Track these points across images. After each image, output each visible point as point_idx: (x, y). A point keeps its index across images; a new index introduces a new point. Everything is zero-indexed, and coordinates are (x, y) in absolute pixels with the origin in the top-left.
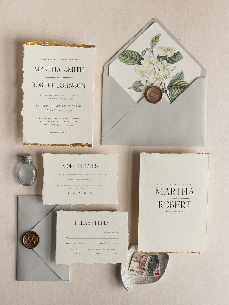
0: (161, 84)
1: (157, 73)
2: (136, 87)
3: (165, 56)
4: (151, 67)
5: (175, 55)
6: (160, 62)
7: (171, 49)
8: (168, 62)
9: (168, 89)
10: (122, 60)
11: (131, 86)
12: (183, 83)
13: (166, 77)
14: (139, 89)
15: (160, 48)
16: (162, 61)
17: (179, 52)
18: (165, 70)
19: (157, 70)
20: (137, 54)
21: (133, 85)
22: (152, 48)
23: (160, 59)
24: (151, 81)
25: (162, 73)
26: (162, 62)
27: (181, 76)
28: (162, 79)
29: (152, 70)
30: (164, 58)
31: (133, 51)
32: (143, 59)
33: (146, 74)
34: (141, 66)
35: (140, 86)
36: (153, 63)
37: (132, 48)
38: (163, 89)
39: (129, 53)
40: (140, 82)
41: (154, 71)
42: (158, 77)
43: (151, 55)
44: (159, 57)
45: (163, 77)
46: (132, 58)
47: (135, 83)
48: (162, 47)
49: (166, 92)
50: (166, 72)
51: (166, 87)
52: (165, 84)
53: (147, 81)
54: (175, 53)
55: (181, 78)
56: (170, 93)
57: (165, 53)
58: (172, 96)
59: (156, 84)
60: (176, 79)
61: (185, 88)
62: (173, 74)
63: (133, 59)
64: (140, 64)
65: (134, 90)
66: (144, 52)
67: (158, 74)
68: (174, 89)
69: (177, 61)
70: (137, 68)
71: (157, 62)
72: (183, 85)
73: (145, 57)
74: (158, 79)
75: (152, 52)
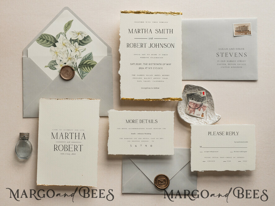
0: (73, 63)
1: (69, 54)
2: (52, 65)
3: (76, 39)
4: (65, 48)
5: (85, 39)
6: (72, 44)
7: (82, 33)
8: (79, 44)
9: (79, 68)
10: (40, 43)
11: (47, 65)
12: (92, 62)
13: (77, 58)
14: (54, 67)
15: (73, 32)
16: (74, 43)
17: (88, 36)
18: (76, 51)
19: (70, 51)
20: (52, 37)
21: (49, 64)
22: (65, 32)
23: (72, 42)
24: (65, 61)
25: (73, 54)
26: (74, 45)
27: (90, 56)
28: (74, 59)
29: (65, 51)
30: (75, 41)
31: (46, 35)
32: (57, 42)
33: (60, 55)
34: (55, 48)
35: (55, 65)
36: (66, 45)
37: (46, 32)
38: (75, 68)
39: (46, 37)
40: (55, 61)
41: (67, 52)
42: (71, 57)
43: (65, 38)
44: (71, 40)
45: (75, 56)
46: (48, 41)
47: (50, 62)
48: (75, 32)
49: (77, 70)
50: (78, 53)
51: (78, 66)
52: (76, 63)
53: (61, 61)
54: (85, 36)
55: (90, 58)
56: (81, 70)
57: (77, 37)
58: (83, 74)
59: (69, 63)
60: (86, 59)
61: (93, 66)
62: (83, 55)
63: (49, 42)
64: (55, 46)
65: (50, 68)
66: (58, 36)
67: (70, 55)
68: (85, 68)
69: (87, 44)
70: (52, 49)
71: (70, 44)
72: (92, 64)
73: (59, 40)
74: (70, 59)
75: (65, 36)
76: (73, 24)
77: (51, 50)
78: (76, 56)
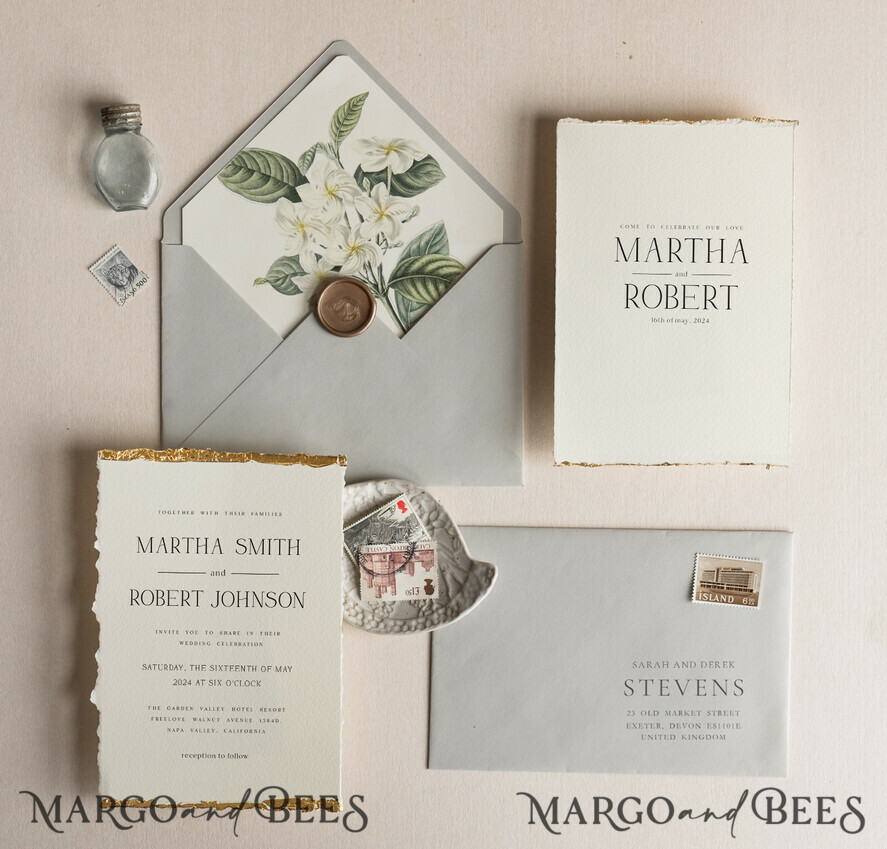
0: (368, 266)
1: (353, 231)
2: (282, 278)
3: (382, 172)
4: (335, 209)
5: (417, 168)
6: (364, 190)
7: (403, 146)
8: (394, 192)
9: (393, 286)
10: (233, 186)
11: (263, 275)
12: (444, 263)
13: (384, 245)
14: (291, 283)
15: (366, 141)
16: (371, 187)
17: (429, 157)
18: (380, 218)
19: (354, 220)
20: (283, 163)
21: (270, 272)
22: (338, 143)
23: (366, 181)
24: (334, 257)
25: (369, 230)
26: (373, 193)
27: (436, 239)
28: (371, 249)
29: (337, 220)
30: (378, 177)
31: (270, 154)
32: (304, 180)
33: (316, 234)
34: (297, 205)
35: (295, 274)
36: (340, 194)
37: (266, 140)
38: (376, 286)
39: (258, 160)
40: (295, 259)
41: (343, 222)
42: (359, 242)
43: (334, 166)
44: (360, 174)
45: (374, 240)
46: (266, 178)
47: (276, 264)
48: (372, 140)
49: (385, 295)
50: (386, 227)
51: (387, 278)
52: (380, 269)
53: (318, 257)
54: (418, 159)
55: (438, 248)
56: (400, 297)
57: (383, 160)
58: (407, 311)
59: (352, 268)
60: (420, 252)
61: (450, 281)
62: (409, 234)
63: (271, 181)
64: (294, 197)
65: (275, 287)
66: (309, 157)
67: (358, 233)
68: (415, 286)
69: (424, 188)
70: (284, 212)
71: (355, 190)
72: (443, 271)
73: (313, 174)
74: (357, 250)
75: (337, 156)
76: (367, 108)
77: (280, 217)
78: (381, 239)
